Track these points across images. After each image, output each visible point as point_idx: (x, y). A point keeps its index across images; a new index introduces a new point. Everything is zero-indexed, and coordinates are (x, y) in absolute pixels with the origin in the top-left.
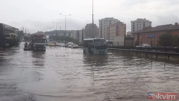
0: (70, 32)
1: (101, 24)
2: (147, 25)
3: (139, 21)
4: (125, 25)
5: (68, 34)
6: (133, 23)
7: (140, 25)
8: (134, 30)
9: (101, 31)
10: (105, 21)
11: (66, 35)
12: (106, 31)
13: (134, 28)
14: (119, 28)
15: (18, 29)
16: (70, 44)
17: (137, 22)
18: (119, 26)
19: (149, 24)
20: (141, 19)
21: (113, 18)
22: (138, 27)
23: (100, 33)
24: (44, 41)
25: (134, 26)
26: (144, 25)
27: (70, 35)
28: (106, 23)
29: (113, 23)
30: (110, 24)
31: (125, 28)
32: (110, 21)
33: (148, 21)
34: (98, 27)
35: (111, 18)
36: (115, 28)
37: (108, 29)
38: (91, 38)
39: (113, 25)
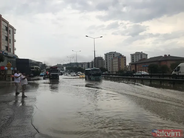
0: (82, 64)
1: (107, 57)
2: (143, 57)
3: (137, 54)
4: (125, 57)
5: (81, 65)
6: (132, 56)
7: (138, 57)
8: (133, 61)
9: (107, 63)
10: (109, 55)
11: (79, 66)
12: (110, 62)
13: (133, 60)
14: (120, 60)
15: (42, 63)
16: (79, 73)
17: (136, 55)
18: (121, 58)
19: (145, 56)
20: (139, 53)
21: (115, 52)
22: (136, 59)
23: (106, 64)
24: (57, 71)
25: (133, 58)
26: (141, 57)
27: (82, 66)
28: (110, 56)
29: (116, 56)
30: (114, 57)
31: (125, 60)
32: (114, 55)
33: (144, 54)
34: (104, 59)
35: (114, 52)
36: (117, 60)
37: (112, 61)
38: (90, 68)
39: (116, 58)
